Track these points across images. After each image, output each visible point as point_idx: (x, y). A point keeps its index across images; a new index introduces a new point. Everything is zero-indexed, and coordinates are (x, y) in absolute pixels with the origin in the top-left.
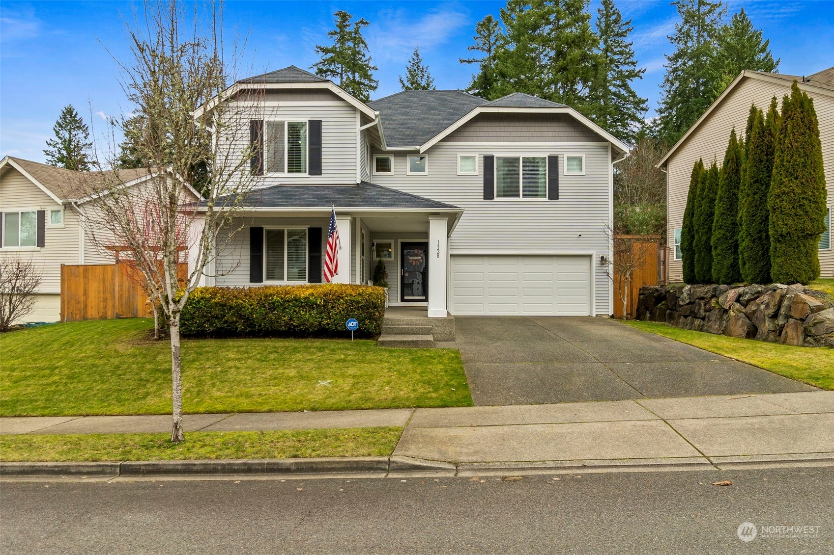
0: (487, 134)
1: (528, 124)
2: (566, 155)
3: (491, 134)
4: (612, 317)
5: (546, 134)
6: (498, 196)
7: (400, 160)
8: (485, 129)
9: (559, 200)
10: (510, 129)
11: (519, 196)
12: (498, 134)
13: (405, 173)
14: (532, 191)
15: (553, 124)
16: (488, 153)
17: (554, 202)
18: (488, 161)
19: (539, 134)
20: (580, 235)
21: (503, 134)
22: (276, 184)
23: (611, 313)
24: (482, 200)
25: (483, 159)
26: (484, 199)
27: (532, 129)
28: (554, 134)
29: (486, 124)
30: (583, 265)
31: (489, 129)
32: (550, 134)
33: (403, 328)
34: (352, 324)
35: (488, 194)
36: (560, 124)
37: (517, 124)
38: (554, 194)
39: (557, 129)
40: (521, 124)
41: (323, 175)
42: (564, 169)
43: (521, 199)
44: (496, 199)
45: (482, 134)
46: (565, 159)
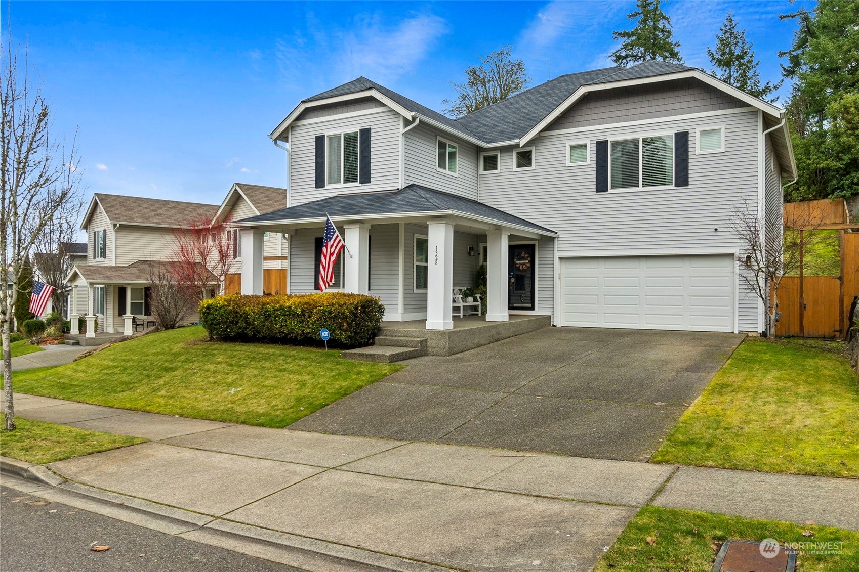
0: (600, 116)
1: (649, 97)
2: (699, 129)
3: (605, 115)
4: (764, 334)
5: (672, 107)
6: (613, 187)
7: (507, 156)
8: (597, 111)
9: (690, 186)
10: (626, 107)
11: (638, 186)
12: (613, 114)
13: (511, 170)
14: (655, 177)
15: (682, 93)
16: (601, 138)
17: (683, 189)
18: (602, 146)
19: (664, 108)
20: (716, 229)
21: (619, 114)
22: (334, 195)
23: (761, 328)
24: (595, 193)
25: (595, 145)
26: (597, 191)
27: (655, 103)
28: (684, 105)
29: (599, 104)
30: (726, 266)
31: (603, 110)
32: (678, 106)
33: (393, 340)
34: (325, 334)
35: (601, 186)
36: (691, 91)
37: (636, 99)
38: (682, 180)
39: (687, 98)
40: (641, 98)
41: (372, 183)
42: (697, 147)
43: (641, 188)
44: (610, 191)
45: (594, 117)
46: (698, 134)
